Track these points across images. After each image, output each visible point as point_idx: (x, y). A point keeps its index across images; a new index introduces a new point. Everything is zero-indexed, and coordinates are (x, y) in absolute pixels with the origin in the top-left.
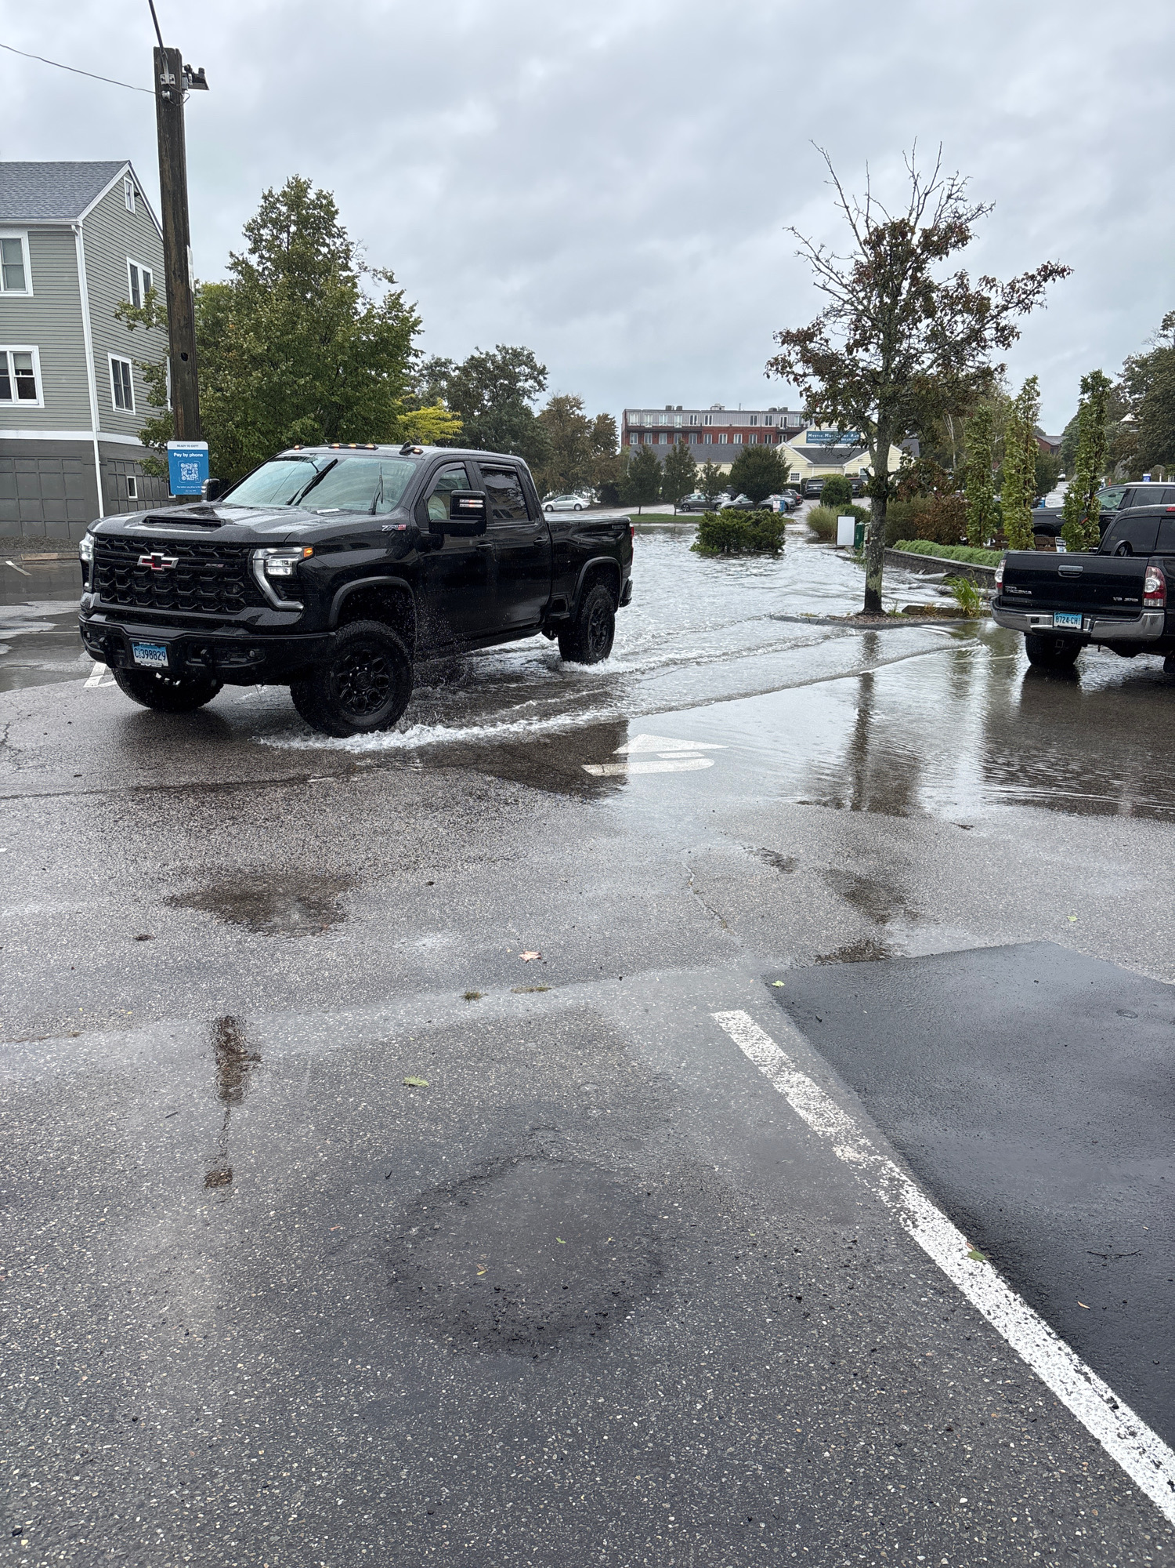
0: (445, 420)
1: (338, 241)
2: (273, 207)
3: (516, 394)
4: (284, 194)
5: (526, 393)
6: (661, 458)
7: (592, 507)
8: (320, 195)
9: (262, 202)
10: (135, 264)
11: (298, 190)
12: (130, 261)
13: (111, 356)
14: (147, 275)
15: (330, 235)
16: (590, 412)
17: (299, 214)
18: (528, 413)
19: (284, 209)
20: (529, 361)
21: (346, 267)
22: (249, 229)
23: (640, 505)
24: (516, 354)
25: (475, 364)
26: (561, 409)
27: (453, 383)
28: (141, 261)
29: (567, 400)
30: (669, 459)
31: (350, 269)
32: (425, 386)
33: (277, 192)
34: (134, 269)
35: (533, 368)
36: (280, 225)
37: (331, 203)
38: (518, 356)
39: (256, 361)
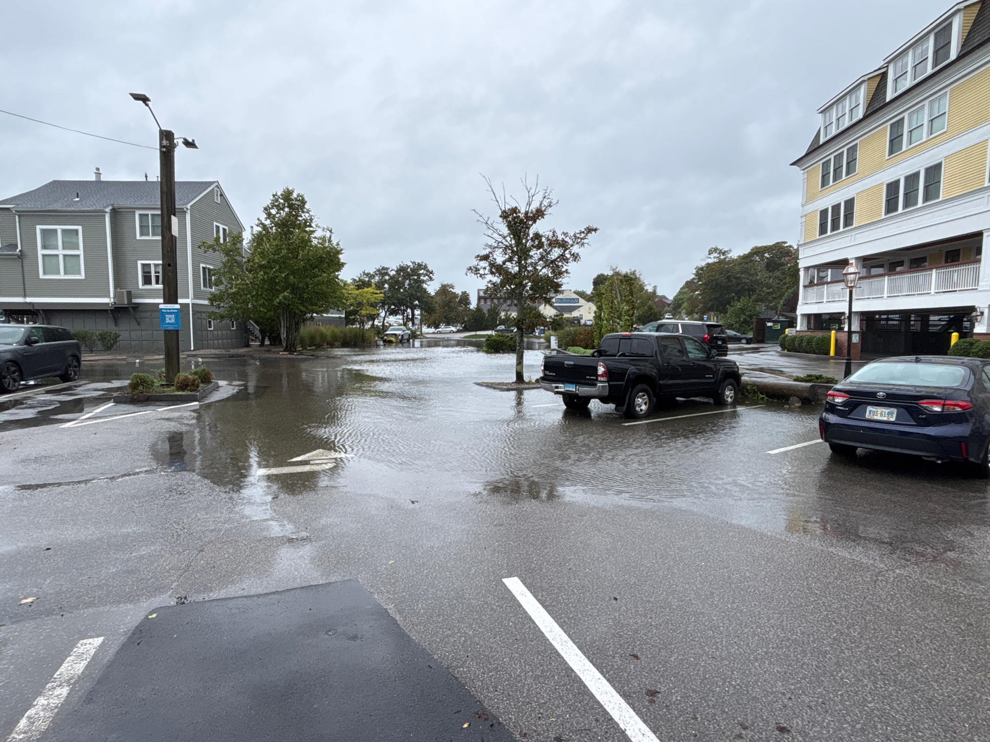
0: (377, 294)
1: (307, 215)
2: (277, 200)
3: (419, 282)
4: (282, 195)
5: (424, 282)
6: (485, 311)
7: (459, 331)
8: (298, 195)
9: (272, 198)
10: (218, 224)
11: (287, 195)
12: (215, 223)
13: (202, 265)
14: (224, 230)
15: (303, 212)
16: (458, 291)
17: (288, 204)
18: (425, 291)
19: (282, 201)
20: (425, 268)
21: (310, 226)
22: (266, 209)
23: (476, 331)
24: (419, 265)
25: (402, 269)
26: (444, 290)
27: (391, 278)
28: (222, 224)
29: (448, 285)
30: (489, 311)
31: (312, 227)
32: (377, 278)
33: (279, 194)
34: (218, 227)
35: (428, 271)
36: (280, 208)
37: (303, 199)
38: (420, 266)
39: (262, 267)
